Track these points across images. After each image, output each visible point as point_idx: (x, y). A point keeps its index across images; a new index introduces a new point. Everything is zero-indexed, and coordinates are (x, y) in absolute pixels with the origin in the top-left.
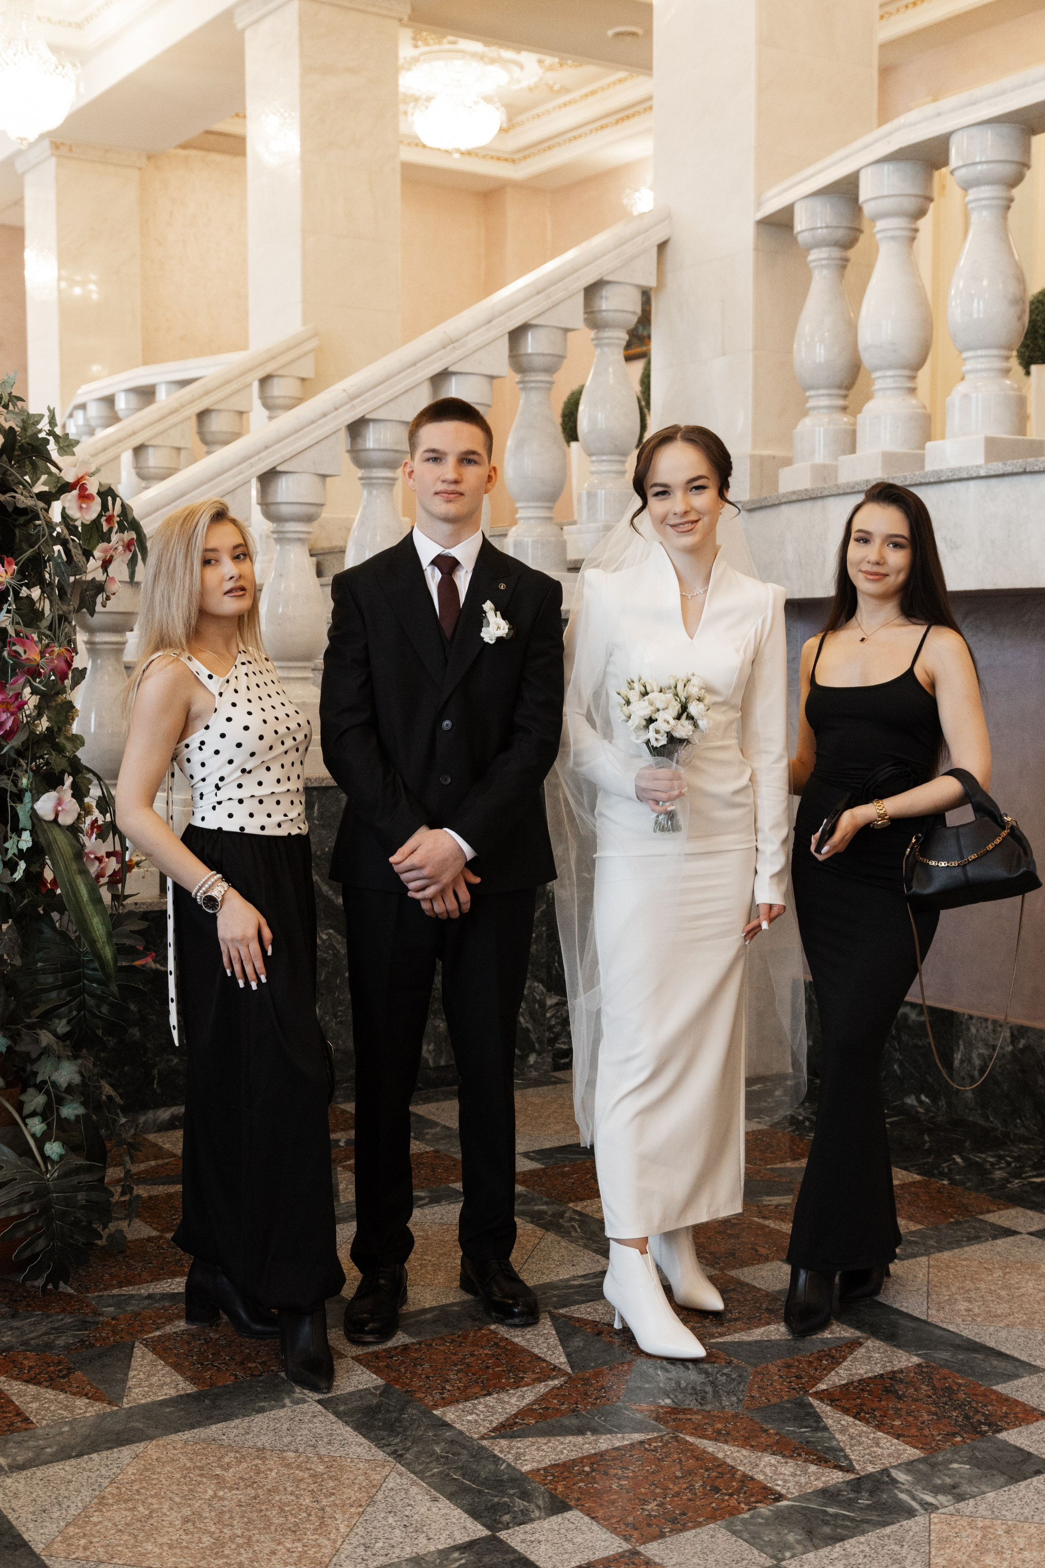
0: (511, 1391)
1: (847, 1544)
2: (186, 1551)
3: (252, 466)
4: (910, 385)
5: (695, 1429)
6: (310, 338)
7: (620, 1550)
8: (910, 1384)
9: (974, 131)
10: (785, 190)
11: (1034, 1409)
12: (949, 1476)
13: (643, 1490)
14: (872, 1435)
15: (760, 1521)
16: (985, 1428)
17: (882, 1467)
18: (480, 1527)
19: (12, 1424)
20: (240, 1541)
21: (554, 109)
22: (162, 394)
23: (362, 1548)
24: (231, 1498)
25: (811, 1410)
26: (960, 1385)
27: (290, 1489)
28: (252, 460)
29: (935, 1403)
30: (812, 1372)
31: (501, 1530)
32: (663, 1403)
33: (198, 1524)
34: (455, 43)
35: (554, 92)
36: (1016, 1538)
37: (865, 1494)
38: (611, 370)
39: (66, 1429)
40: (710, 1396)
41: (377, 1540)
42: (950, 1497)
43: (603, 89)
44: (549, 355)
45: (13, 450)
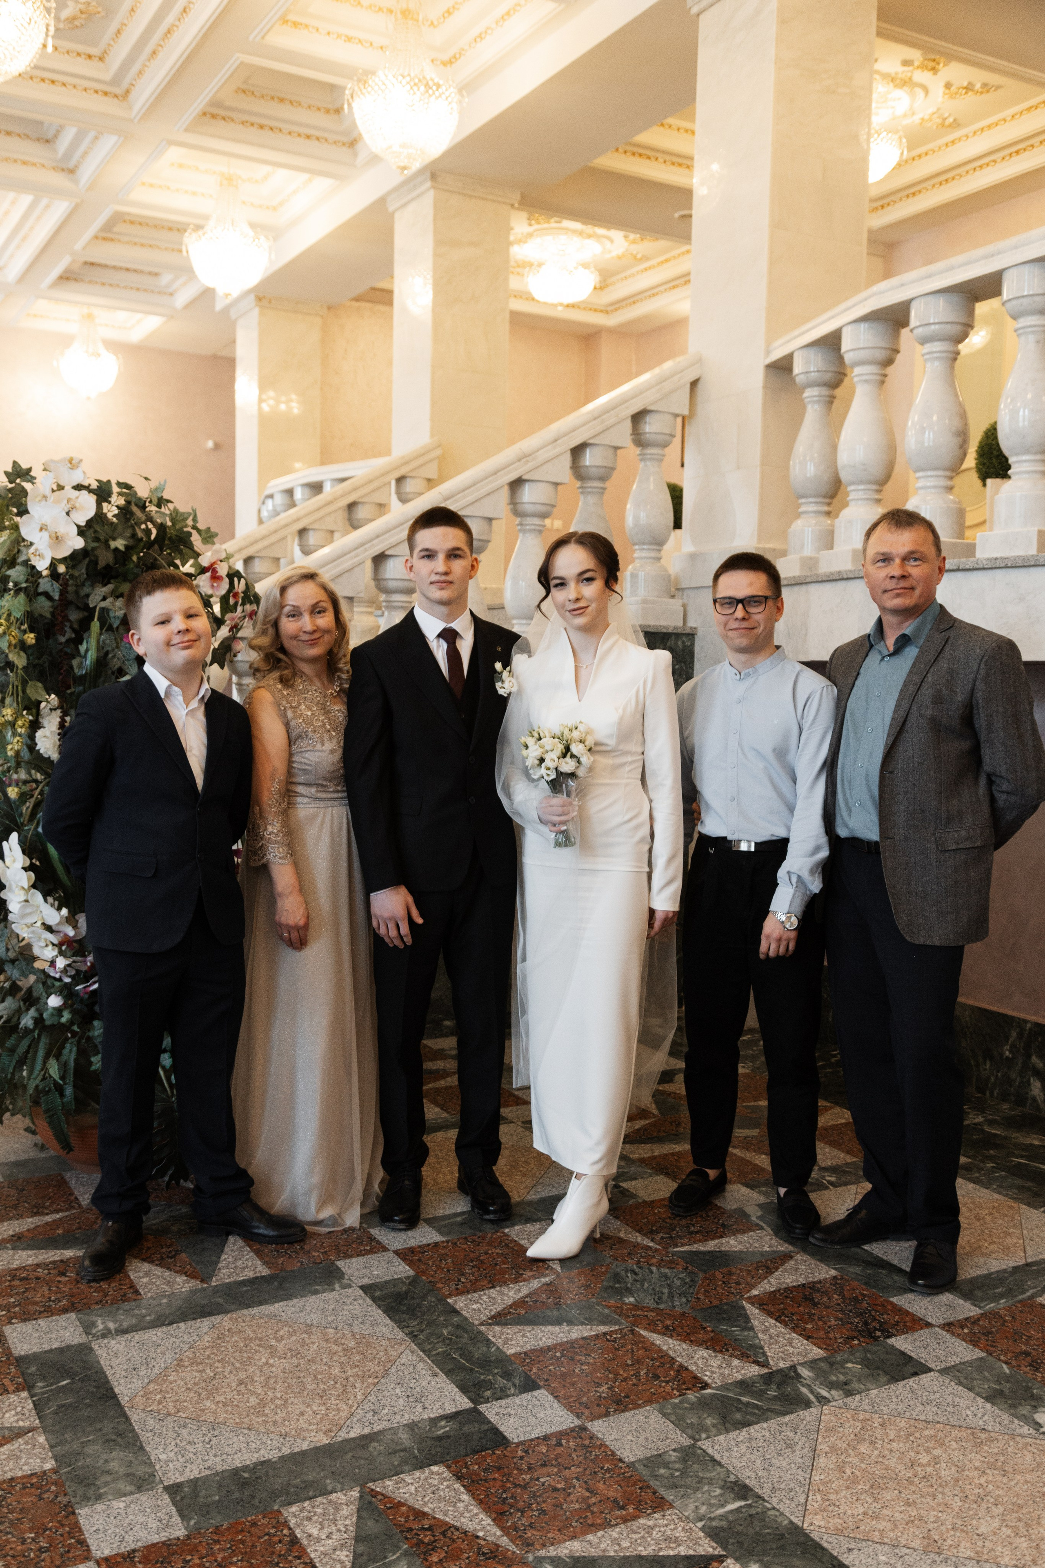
0: (511, 1285)
1: (752, 1429)
2: (235, 1408)
3: (366, 550)
4: (877, 497)
5: (649, 1324)
6: (434, 449)
7: (572, 1425)
8: (826, 1293)
9: (930, 298)
10: (789, 341)
11: (921, 1319)
12: (844, 1374)
13: (599, 1375)
14: (788, 1336)
15: (687, 1405)
16: (878, 1334)
17: (791, 1363)
18: (466, 1400)
19: (125, 1295)
20: (278, 1402)
21: (638, 272)
22: (327, 487)
23: (371, 1413)
24: (279, 1365)
25: (743, 1312)
26: (864, 1296)
27: (325, 1360)
28: (366, 546)
29: (842, 1310)
30: (749, 1280)
31: (482, 1403)
32: (627, 1301)
33: (249, 1387)
34: (560, 222)
35: (638, 260)
36: (888, 1431)
37: (774, 1387)
38: (652, 479)
39: (165, 1301)
40: (665, 1297)
41: (384, 1406)
42: (841, 1392)
43: (674, 257)
44: (603, 467)
45: (164, 540)
